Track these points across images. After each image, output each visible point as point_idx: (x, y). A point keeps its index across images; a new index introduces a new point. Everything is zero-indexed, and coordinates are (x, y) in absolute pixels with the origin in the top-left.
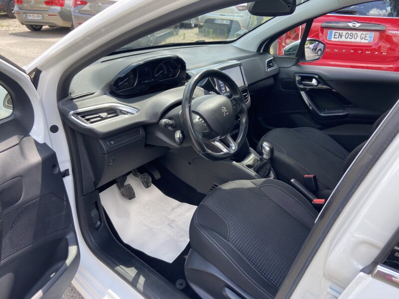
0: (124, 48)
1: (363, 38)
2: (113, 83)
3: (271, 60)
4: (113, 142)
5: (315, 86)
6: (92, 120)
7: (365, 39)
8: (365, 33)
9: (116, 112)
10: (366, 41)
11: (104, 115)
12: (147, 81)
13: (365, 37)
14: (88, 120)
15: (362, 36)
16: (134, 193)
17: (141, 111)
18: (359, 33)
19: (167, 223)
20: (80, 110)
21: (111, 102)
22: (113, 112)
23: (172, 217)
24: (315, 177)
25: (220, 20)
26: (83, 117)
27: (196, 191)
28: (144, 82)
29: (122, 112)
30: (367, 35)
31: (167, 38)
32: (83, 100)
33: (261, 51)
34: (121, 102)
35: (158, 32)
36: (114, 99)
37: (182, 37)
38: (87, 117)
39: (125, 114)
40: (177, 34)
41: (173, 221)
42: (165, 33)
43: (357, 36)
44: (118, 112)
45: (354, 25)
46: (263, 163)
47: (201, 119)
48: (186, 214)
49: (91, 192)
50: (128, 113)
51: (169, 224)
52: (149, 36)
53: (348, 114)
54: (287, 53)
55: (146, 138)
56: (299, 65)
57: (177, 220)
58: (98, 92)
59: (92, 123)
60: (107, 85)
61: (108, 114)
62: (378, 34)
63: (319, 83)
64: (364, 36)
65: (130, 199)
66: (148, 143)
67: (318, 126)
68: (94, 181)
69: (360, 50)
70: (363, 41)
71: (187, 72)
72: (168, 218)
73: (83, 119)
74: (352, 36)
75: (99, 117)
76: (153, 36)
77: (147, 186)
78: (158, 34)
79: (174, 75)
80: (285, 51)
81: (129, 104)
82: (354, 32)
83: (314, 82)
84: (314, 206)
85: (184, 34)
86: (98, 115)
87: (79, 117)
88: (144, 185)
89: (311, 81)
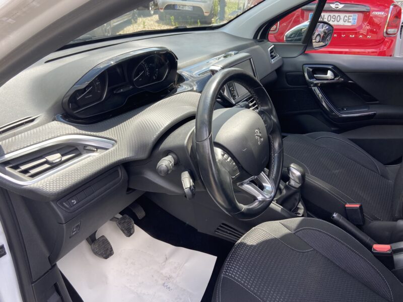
0: (80, 40)
1: (346, 20)
2: (67, 99)
3: (272, 49)
4: (74, 202)
5: (331, 80)
6: (33, 172)
7: (348, 22)
8: (348, 15)
9: (77, 149)
10: (350, 24)
11: (55, 157)
12: (122, 90)
13: (349, 19)
14: (25, 172)
15: (346, 18)
16: (111, 248)
17: (119, 142)
18: (342, 15)
19: (161, 282)
20: (8, 157)
21: (66, 132)
22: (72, 149)
23: (166, 271)
24: (361, 207)
25: (181, 6)
26: (16, 167)
27: (196, 230)
28: (119, 92)
29: (88, 148)
30: (350, 18)
31: (125, 27)
32: (14, 135)
33: (258, 38)
34: (84, 132)
35: (115, 20)
36: (70, 128)
37: (142, 26)
38: (23, 168)
39: (93, 151)
40: (136, 22)
41: (170, 278)
42: (122, 21)
43: (340, 19)
44: (80, 148)
45: (337, 6)
46: (291, 192)
47: (226, 156)
48: (185, 265)
49: (45, 274)
50: (97, 148)
51: (164, 284)
52: (105, 25)
53: (375, 114)
54: (290, 39)
55: (128, 181)
56: (306, 54)
57: (174, 275)
58: (41, 116)
59: (33, 176)
60: (56, 103)
61: (63, 155)
62: (361, 15)
63: (336, 76)
64: (347, 18)
65: (106, 258)
66: (131, 187)
67: (333, 129)
68: (48, 255)
69: (344, 34)
70: (347, 24)
71: (178, 71)
72: (162, 274)
73: (15, 172)
74: (335, 18)
75: (47, 162)
76: (110, 25)
77: (129, 233)
78: (115, 22)
79: (160, 77)
80: (286, 37)
81: (97, 134)
82: (337, 14)
83: (330, 74)
84: (375, 256)
85: (144, 23)
86: (44, 160)
87: (7, 169)
88: (124, 233)
89: (326, 74)
